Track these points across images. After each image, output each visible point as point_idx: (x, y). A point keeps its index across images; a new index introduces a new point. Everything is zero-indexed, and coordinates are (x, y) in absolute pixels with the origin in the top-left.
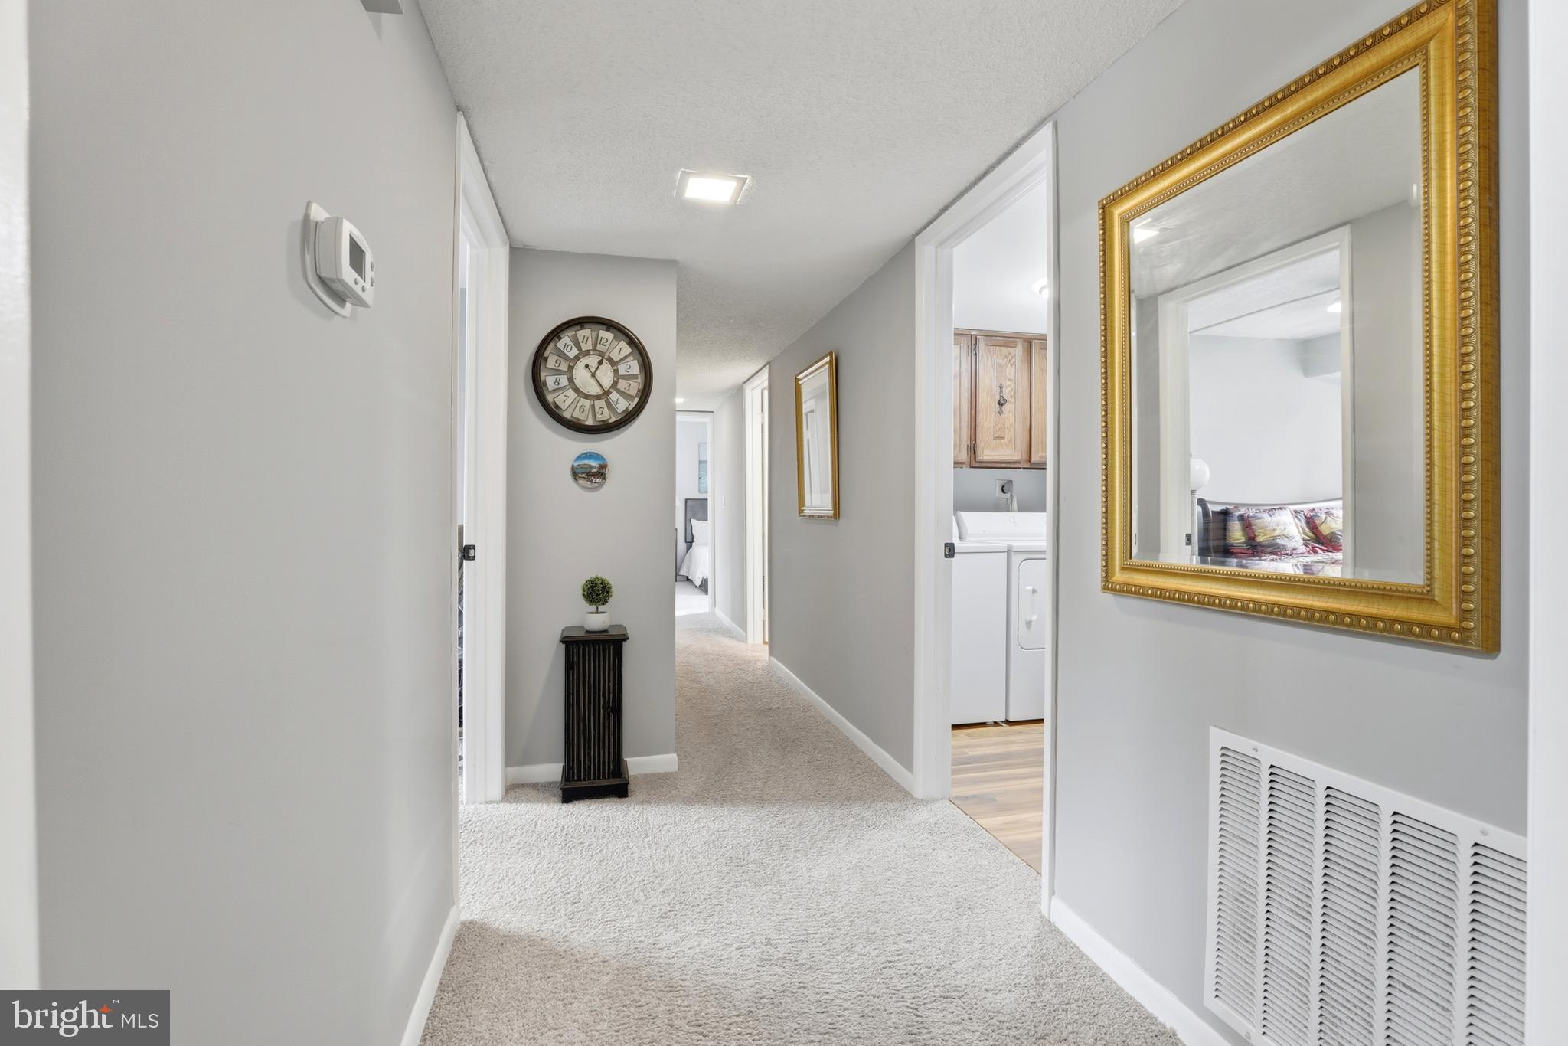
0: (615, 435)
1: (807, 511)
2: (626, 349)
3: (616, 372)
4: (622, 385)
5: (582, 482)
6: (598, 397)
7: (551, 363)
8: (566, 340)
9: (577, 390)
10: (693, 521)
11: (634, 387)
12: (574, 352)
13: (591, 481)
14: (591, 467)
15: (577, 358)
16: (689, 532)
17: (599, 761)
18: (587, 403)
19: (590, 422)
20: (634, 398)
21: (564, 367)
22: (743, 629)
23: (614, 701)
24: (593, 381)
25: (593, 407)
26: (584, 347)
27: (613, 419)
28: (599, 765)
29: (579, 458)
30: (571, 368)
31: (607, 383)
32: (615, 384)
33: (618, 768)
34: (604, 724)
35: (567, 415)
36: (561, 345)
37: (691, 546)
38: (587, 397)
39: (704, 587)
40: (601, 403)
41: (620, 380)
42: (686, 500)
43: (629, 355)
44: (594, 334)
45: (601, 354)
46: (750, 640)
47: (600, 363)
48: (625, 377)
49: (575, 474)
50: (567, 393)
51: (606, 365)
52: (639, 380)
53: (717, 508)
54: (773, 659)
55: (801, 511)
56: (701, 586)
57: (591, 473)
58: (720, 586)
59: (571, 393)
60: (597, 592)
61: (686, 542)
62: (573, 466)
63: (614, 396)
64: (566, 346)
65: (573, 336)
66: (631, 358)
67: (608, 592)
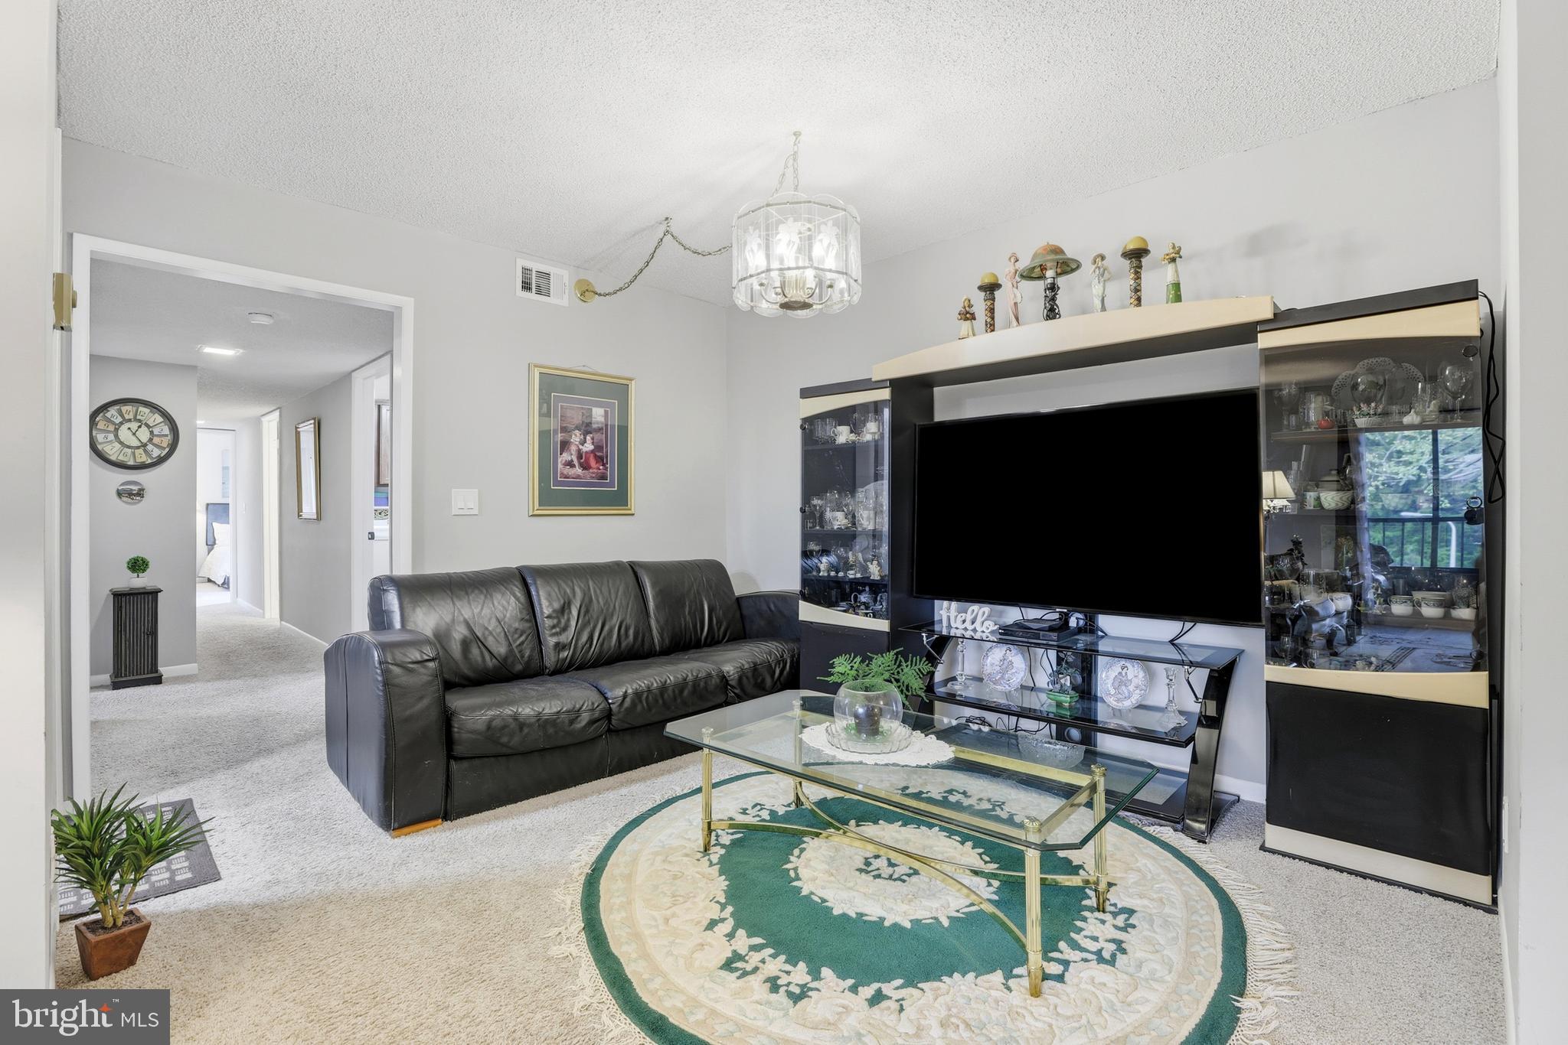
0: (150, 471)
1: (304, 516)
2: (159, 419)
3: (152, 433)
4: (156, 440)
5: (125, 499)
6: (138, 448)
7: (101, 425)
8: (112, 412)
9: (121, 443)
10: (215, 525)
11: (166, 442)
12: (120, 419)
13: (133, 499)
14: (131, 490)
15: (121, 423)
16: (210, 535)
17: (141, 664)
18: (129, 451)
19: (131, 463)
20: (164, 448)
21: (111, 428)
22: (260, 608)
23: (152, 627)
24: (134, 438)
25: (134, 453)
26: (127, 417)
27: (149, 461)
28: (141, 667)
29: (123, 484)
30: (117, 430)
31: (145, 439)
32: (151, 440)
33: (154, 667)
34: (144, 642)
35: (113, 458)
36: (108, 415)
37: (212, 549)
38: (129, 447)
39: (225, 585)
40: (141, 451)
41: (155, 438)
42: (208, 505)
43: (161, 423)
44: (135, 409)
45: (140, 421)
46: (267, 615)
47: (140, 427)
48: (157, 436)
49: (119, 494)
50: (113, 445)
51: (144, 428)
52: (169, 437)
53: (239, 510)
54: (283, 623)
55: (299, 516)
56: (224, 584)
57: (132, 494)
58: (242, 582)
59: (117, 446)
60: (138, 565)
61: (207, 545)
62: (118, 489)
63: (150, 447)
64: (113, 416)
65: (118, 409)
66: (163, 424)
67: (147, 565)
